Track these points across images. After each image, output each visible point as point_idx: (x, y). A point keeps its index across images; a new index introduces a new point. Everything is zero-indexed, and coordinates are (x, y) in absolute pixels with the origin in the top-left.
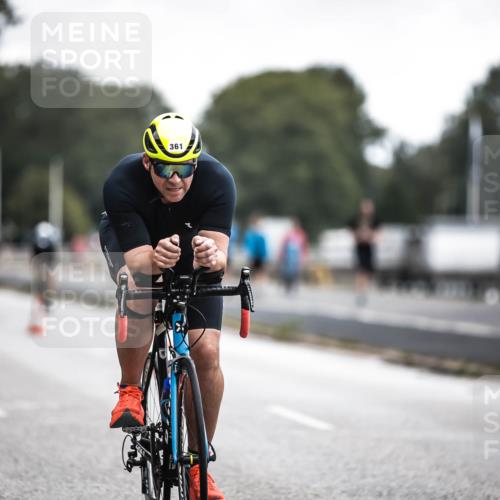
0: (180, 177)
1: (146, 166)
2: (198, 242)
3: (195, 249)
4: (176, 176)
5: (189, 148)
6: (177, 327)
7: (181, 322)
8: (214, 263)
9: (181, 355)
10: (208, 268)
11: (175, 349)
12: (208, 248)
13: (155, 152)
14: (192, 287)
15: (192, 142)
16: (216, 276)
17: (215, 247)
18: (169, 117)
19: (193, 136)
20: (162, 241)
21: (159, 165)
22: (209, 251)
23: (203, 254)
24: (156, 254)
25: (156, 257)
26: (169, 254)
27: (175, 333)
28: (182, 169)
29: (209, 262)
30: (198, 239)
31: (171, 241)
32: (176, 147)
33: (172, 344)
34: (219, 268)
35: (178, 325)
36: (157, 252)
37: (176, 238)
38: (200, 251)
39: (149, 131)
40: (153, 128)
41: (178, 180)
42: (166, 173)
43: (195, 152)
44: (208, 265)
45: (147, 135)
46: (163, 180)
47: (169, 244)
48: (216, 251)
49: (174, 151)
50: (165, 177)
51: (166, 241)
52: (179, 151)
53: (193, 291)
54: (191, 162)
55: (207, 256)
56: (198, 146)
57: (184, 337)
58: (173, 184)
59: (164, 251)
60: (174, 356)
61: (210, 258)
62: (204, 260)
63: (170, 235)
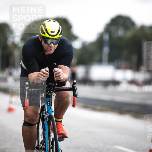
0: (53, 44)
1: (40, 39)
2: (56, 70)
3: (55, 73)
4: (52, 44)
5: (58, 33)
6: (48, 103)
7: (49, 101)
8: (62, 78)
9: (50, 114)
10: (60, 81)
11: (47, 112)
12: (59, 73)
13: (45, 34)
14: (54, 88)
15: (59, 31)
16: (63, 83)
17: (63, 72)
18: (50, 21)
19: (59, 28)
20: (42, 70)
21: (46, 39)
22: (60, 74)
23: (57, 75)
24: (39, 75)
25: (39, 76)
26: (45, 75)
27: (47, 105)
28: (55, 41)
29: (60, 78)
30: (56, 69)
31: (45, 70)
32: (53, 32)
33: (46, 110)
34: (64, 80)
35: (49, 103)
36: (40, 74)
37: (47, 69)
38: (56, 74)
39: (42, 26)
40: (44, 25)
41: (52, 45)
42: (48, 43)
43: (60, 35)
44: (60, 79)
45: (42, 27)
46: (47, 45)
47: (45, 71)
48: (63, 74)
49: (52, 34)
50: (48, 44)
51: (43, 70)
52: (54, 34)
53: (54, 89)
54: (58, 38)
55: (59, 76)
56: (61, 33)
57: (51, 107)
58: (50, 47)
59: (43, 74)
60: (47, 115)
61: (60, 77)
62: (58, 78)
63: (45, 68)
